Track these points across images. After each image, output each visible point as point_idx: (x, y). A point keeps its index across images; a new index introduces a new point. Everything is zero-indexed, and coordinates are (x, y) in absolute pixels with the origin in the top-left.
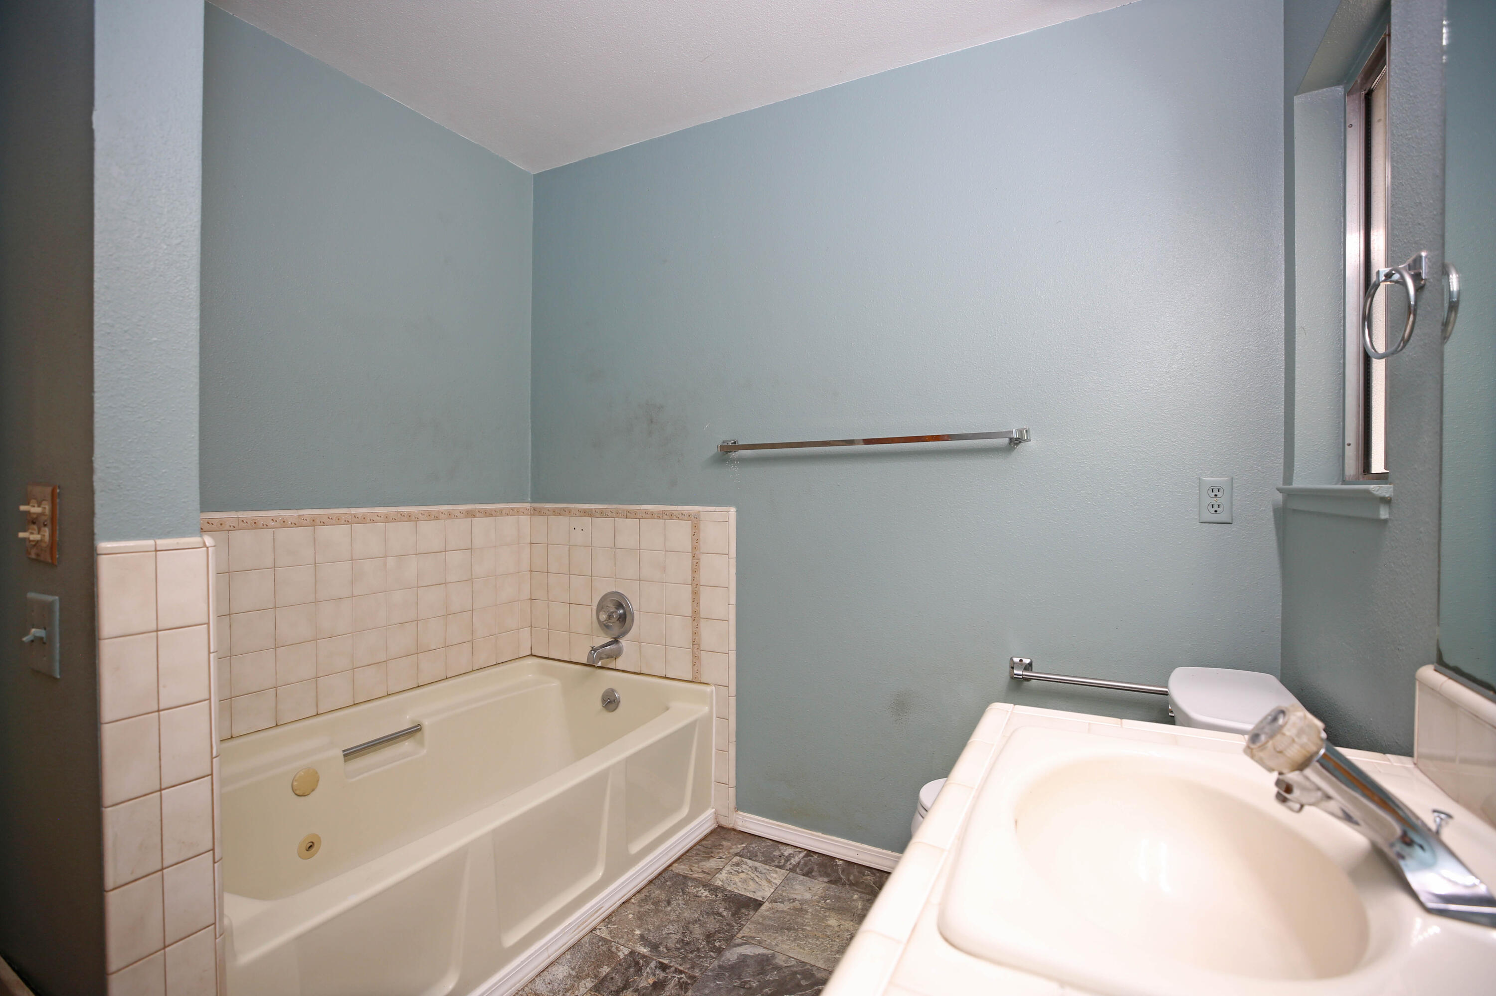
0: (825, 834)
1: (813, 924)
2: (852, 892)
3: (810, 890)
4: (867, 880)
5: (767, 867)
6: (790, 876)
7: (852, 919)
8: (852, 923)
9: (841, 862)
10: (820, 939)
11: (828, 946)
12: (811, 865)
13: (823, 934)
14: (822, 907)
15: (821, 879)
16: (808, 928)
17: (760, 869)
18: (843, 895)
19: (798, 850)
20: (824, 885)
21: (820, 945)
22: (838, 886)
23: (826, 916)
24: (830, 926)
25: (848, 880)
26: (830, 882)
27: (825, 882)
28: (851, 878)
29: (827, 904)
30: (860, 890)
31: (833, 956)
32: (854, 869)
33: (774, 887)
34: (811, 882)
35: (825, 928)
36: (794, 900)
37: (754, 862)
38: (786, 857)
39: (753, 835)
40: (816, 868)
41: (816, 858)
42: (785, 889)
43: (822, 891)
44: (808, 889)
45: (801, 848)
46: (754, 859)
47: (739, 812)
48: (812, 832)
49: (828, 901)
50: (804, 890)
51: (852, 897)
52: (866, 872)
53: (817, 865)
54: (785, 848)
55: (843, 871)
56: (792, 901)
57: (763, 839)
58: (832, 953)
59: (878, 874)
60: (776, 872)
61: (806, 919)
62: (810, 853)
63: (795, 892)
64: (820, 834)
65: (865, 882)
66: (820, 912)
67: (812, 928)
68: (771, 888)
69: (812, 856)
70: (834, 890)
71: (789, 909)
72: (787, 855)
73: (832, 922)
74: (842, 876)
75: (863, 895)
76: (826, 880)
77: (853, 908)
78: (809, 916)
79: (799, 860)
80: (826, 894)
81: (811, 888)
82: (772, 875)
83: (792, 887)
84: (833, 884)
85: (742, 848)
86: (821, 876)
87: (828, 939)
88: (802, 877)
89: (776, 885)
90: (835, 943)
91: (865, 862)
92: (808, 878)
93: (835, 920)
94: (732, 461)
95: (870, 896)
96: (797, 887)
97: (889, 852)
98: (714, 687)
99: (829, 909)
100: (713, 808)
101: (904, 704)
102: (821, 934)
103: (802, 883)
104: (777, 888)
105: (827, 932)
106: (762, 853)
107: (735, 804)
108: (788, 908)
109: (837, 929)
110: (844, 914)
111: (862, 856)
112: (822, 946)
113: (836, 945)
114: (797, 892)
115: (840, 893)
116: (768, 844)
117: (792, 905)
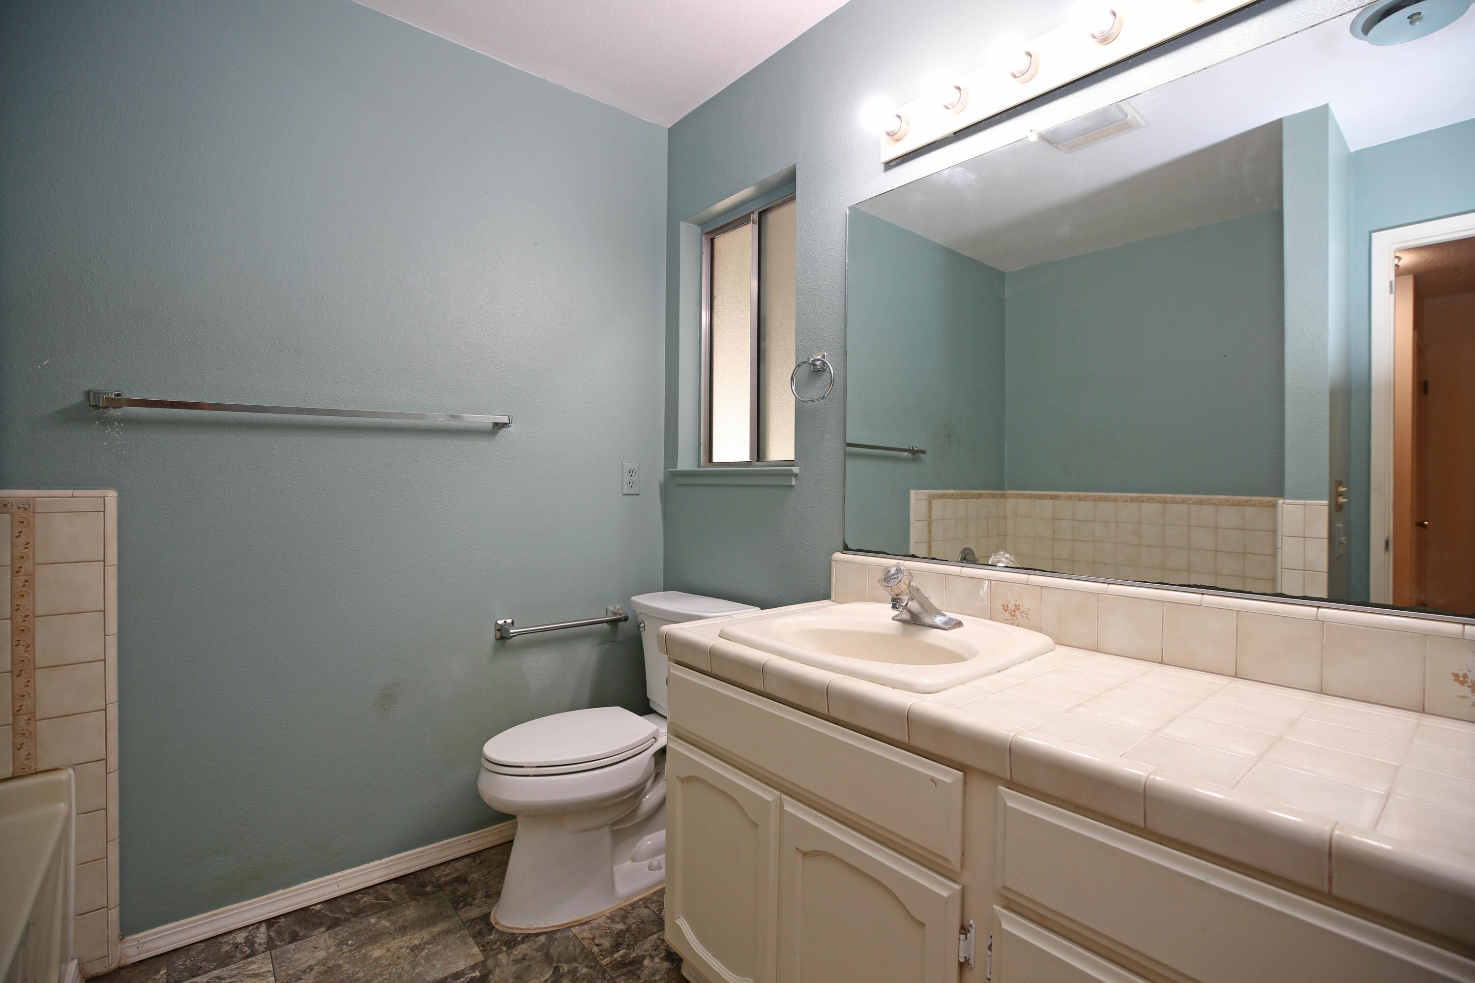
0: (287, 888)
1: (361, 968)
2: (364, 919)
3: (317, 948)
4: (365, 902)
5: (233, 966)
6: (276, 954)
7: (393, 938)
8: (396, 940)
9: (318, 906)
10: (385, 973)
11: (399, 971)
12: (287, 929)
13: (382, 967)
14: (350, 951)
15: (316, 932)
16: (360, 975)
17: (224, 974)
18: (357, 927)
19: (251, 928)
20: (326, 935)
21: (390, 977)
22: (342, 925)
23: (365, 954)
24: (380, 957)
25: (347, 914)
26: (329, 928)
27: (324, 932)
28: (348, 910)
29: (352, 945)
30: (369, 913)
31: (414, 974)
32: (341, 902)
33: (270, 976)
34: (308, 942)
35: (377, 963)
36: (311, 968)
37: (207, 975)
38: (245, 942)
39: (162, 954)
40: (297, 928)
41: (285, 921)
42: (285, 968)
43: (332, 940)
44: (313, 949)
45: (253, 924)
46: (200, 972)
47: (128, 938)
48: (270, 895)
49: (350, 942)
50: (309, 953)
51: (370, 923)
52: (356, 896)
53: (295, 925)
54: (231, 937)
55: (331, 911)
56: (308, 970)
57: (185, 949)
58: (410, 972)
59: (371, 891)
60: (253, 963)
61: (347, 970)
62: (270, 922)
63: (301, 962)
64: (281, 891)
65: (366, 904)
66: (353, 955)
67: (364, 971)
68: (266, 978)
69: (278, 922)
70: (342, 931)
71: (315, 978)
72: (243, 941)
73: (377, 953)
74: (336, 916)
75: (379, 915)
76: (322, 929)
77: (382, 930)
78: (346, 967)
79: (266, 935)
80: (339, 940)
81: (316, 946)
82: (250, 968)
83: (292, 961)
84: (336, 927)
85: (165, 976)
86: (312, 930)
87: (392, 967)
88: (292, 946)
89: (269, 971)
90: (402, 965)
91: (349, 889)
92: (300, 942)
93: (378, 950)
94: (109, 422)
95: (387, 911)
96: (298, 956)
97: (378, 862)
98: (71, 771)
99: (360, 947)
100: (72, 959)
101: (391, 696)
102: (379, 969)
103: (298, 950)
104: (274, 973)
105: (383, 963)
106: (205, 961)
107: (119, 931)
108: (313, 978)
109: (389, 954)
110: (381, 939)
111: (343, 885)
112: (393, 975)
113: (405, 964)
114: (304, 960)
115: (353, 929)
116: (201, 948)
117: (313, 973)
